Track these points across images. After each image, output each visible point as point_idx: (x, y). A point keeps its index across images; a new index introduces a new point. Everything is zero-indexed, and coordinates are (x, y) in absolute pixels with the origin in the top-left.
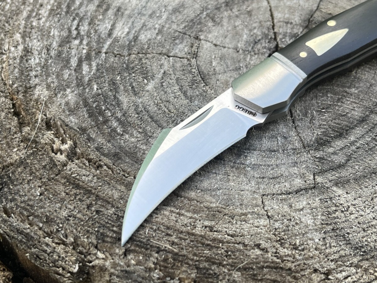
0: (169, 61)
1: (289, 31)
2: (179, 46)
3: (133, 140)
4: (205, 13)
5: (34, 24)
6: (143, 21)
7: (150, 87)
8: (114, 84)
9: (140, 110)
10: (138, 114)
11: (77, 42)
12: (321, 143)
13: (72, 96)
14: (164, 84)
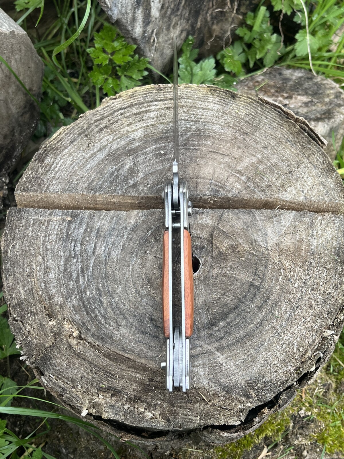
0: (129, 270)
1: (199, 244)
2: (135, 259)
3: (111, 328)
4: (150, 231)
5: (48, 247)
6: (113, 240)
7: (118, 291)
8: (99, 290)
9: (113, 307)
10: (113, 310)
11: (75, 260)
12: (212, 324)
13: (76, 300)
14: (126, 288)
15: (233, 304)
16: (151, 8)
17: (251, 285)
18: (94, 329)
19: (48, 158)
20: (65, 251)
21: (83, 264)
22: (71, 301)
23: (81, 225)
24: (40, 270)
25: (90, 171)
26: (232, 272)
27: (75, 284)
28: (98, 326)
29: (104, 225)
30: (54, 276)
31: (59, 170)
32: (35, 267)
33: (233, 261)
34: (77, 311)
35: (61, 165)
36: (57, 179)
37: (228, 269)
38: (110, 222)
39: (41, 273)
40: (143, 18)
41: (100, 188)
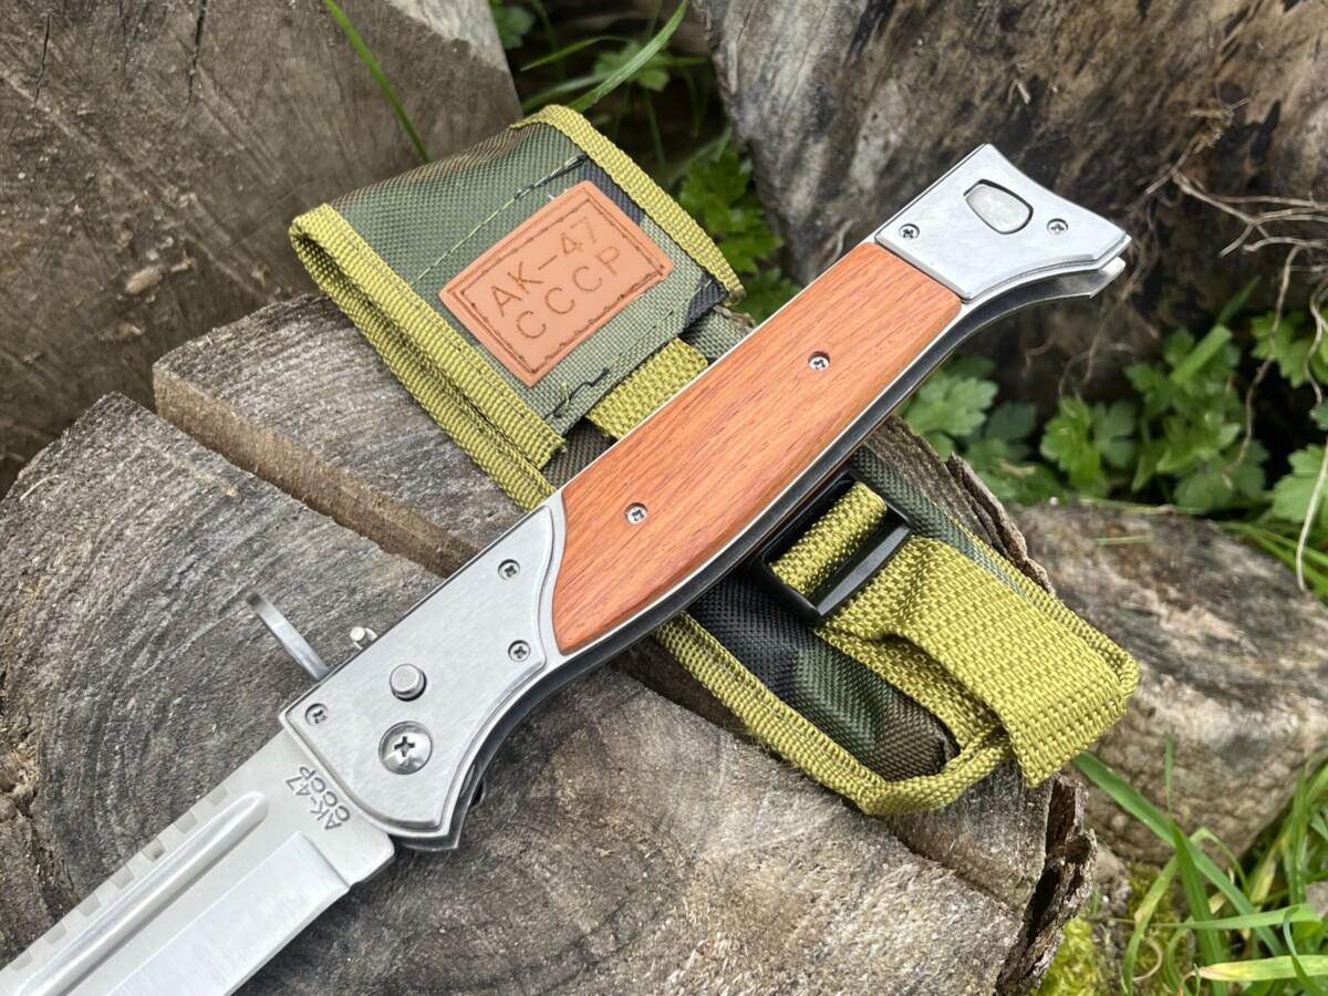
15: (490, 969)
16: (853, 153)
17: (579, 944)
18: (72, 804)
19: (295, 325)
20: (159, 566)
21: (177, 623)
22: (75, 699)
23: (248, 522)
24: (65, 576)
25: (371, 406)
26: (548, 875)
27: (118, 663)
28: (90, 804)
29: (303, 554)
30: (84, 610)
31: (296, 367)
32: (56, 563)
33: (574, 844)
34: (71, 731)
35: (313, 359)
36: (276, 385)
37: (544, 859)
38: (323, 557)
39: (62, 586)
40: (825, 173)
41: (364, 461)
